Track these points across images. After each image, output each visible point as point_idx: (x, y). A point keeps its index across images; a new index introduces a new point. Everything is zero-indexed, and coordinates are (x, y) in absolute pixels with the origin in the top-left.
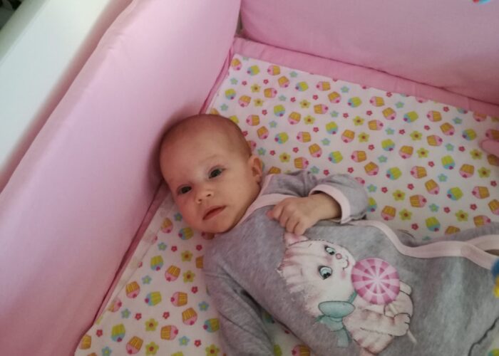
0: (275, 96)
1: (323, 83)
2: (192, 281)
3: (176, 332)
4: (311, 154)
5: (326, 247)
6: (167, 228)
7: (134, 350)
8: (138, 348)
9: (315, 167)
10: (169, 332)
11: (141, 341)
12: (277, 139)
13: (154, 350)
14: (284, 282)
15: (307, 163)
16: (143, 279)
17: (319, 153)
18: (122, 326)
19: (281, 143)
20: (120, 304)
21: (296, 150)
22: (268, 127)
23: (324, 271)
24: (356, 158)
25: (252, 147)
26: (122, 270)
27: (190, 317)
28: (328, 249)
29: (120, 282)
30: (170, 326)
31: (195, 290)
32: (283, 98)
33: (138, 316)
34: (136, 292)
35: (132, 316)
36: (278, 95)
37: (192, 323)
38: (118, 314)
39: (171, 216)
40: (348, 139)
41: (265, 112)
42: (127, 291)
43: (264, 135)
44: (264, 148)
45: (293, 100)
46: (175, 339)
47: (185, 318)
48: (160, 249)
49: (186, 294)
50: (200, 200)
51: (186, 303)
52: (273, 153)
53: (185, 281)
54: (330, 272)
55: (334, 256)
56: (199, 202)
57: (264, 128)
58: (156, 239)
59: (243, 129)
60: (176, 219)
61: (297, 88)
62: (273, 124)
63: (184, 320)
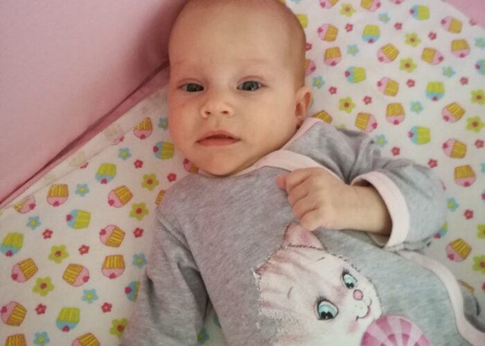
0: (374, 11)
1: (453, 20)
2: (139, 219)
3: (86, 279)
4: (387, 115)
5: (345, 273)
6: (144, 131)
7: (21, 276)
8: (27, 277)
9: (382, 137)
10: (77, 275)
11: (35, 270)
12: (347, 74)
13: (46, 289)
14: (257, 294)
15: (375, 125)
16: (79, 186)
17: (399, 118)
18: (21, 237)
19: (352, 81)
20: (32, 206)
21: (367, 100)
22: (344, 51)
23: (325, 308)
24: (449, 150)
25: (308, 70)
26: (58, 161)
27: (113, 267)
28: (346, 276)
29: (47, 176)
30: (82, 267)
31: (138, 233)
32: (385, 18)
33: (48, 234)
34: (60, 200)
35: (41, 229)
36: (381, 10)
37: (112, 276)
38: (24, 218)
39: (155, 117)
40: (450, 116)
41: (349, 28)
42: (50, 192)
43: (333, 60)
44: (325, 78)
45: (398, 26)
46: (81, 287)
47: (107, 266)
48: (120, 156)
49: (124, 234)
50: (208, 113)
51: (118, 245)
52: (333, 90)
53: (131, 215)
54: (334, 314)
55: (351, 291)
56: (205, 115)
57: (337, 50)
58: (121, 139)
59: (309, 40)
60: (161, 125)
61: (412, 12)
62: (353, 50)
63: (104, 267)
